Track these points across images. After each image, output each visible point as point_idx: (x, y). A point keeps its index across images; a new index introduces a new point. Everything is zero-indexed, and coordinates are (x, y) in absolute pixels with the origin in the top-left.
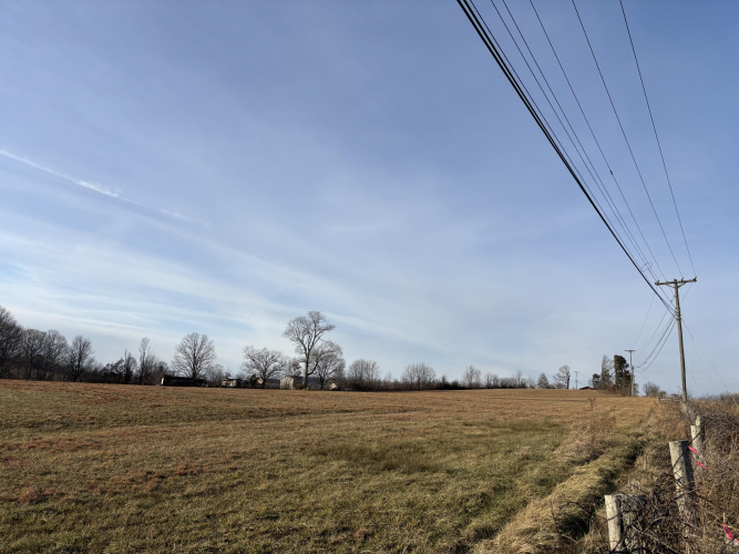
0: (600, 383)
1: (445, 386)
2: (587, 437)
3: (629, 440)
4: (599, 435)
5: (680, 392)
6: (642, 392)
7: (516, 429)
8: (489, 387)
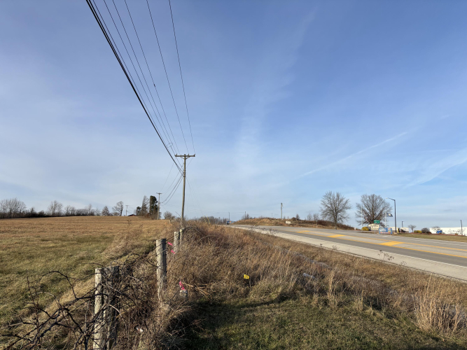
0: (141, 212)
1: (33, 215)
2: (123, 243)
3: (148, 243)
4: (131, 242)
5: (180, 216)
6: (163, 217)
7: (80, 241)
8: (67, 215)
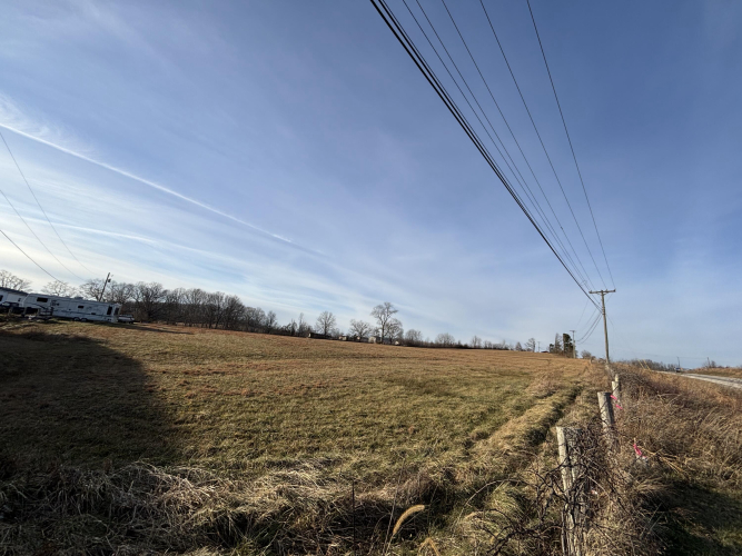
0: (554, 349)
1: (459, 347)
2: (545, 383)
3: (571, 385)
4: (553, 382)
5: (605, 357)
6: (580, 356)
7: (502, 374)
8: (486, 348)
